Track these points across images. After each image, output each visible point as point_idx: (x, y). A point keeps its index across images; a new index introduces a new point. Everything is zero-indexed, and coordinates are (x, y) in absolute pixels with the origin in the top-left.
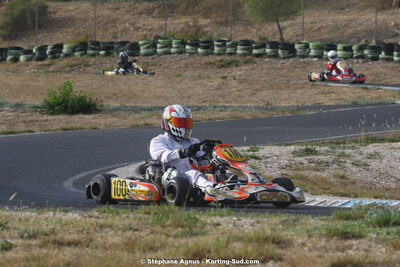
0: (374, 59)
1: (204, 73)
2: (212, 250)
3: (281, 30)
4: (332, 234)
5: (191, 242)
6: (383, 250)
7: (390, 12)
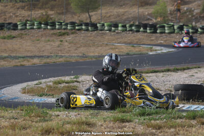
0: (138, 31)
1: (51, 39)
2: (55, 128)
3: (90, 17)
4: (116, 120)
5: (44, 124)
6: (142, 128)
7: (145, 7)
